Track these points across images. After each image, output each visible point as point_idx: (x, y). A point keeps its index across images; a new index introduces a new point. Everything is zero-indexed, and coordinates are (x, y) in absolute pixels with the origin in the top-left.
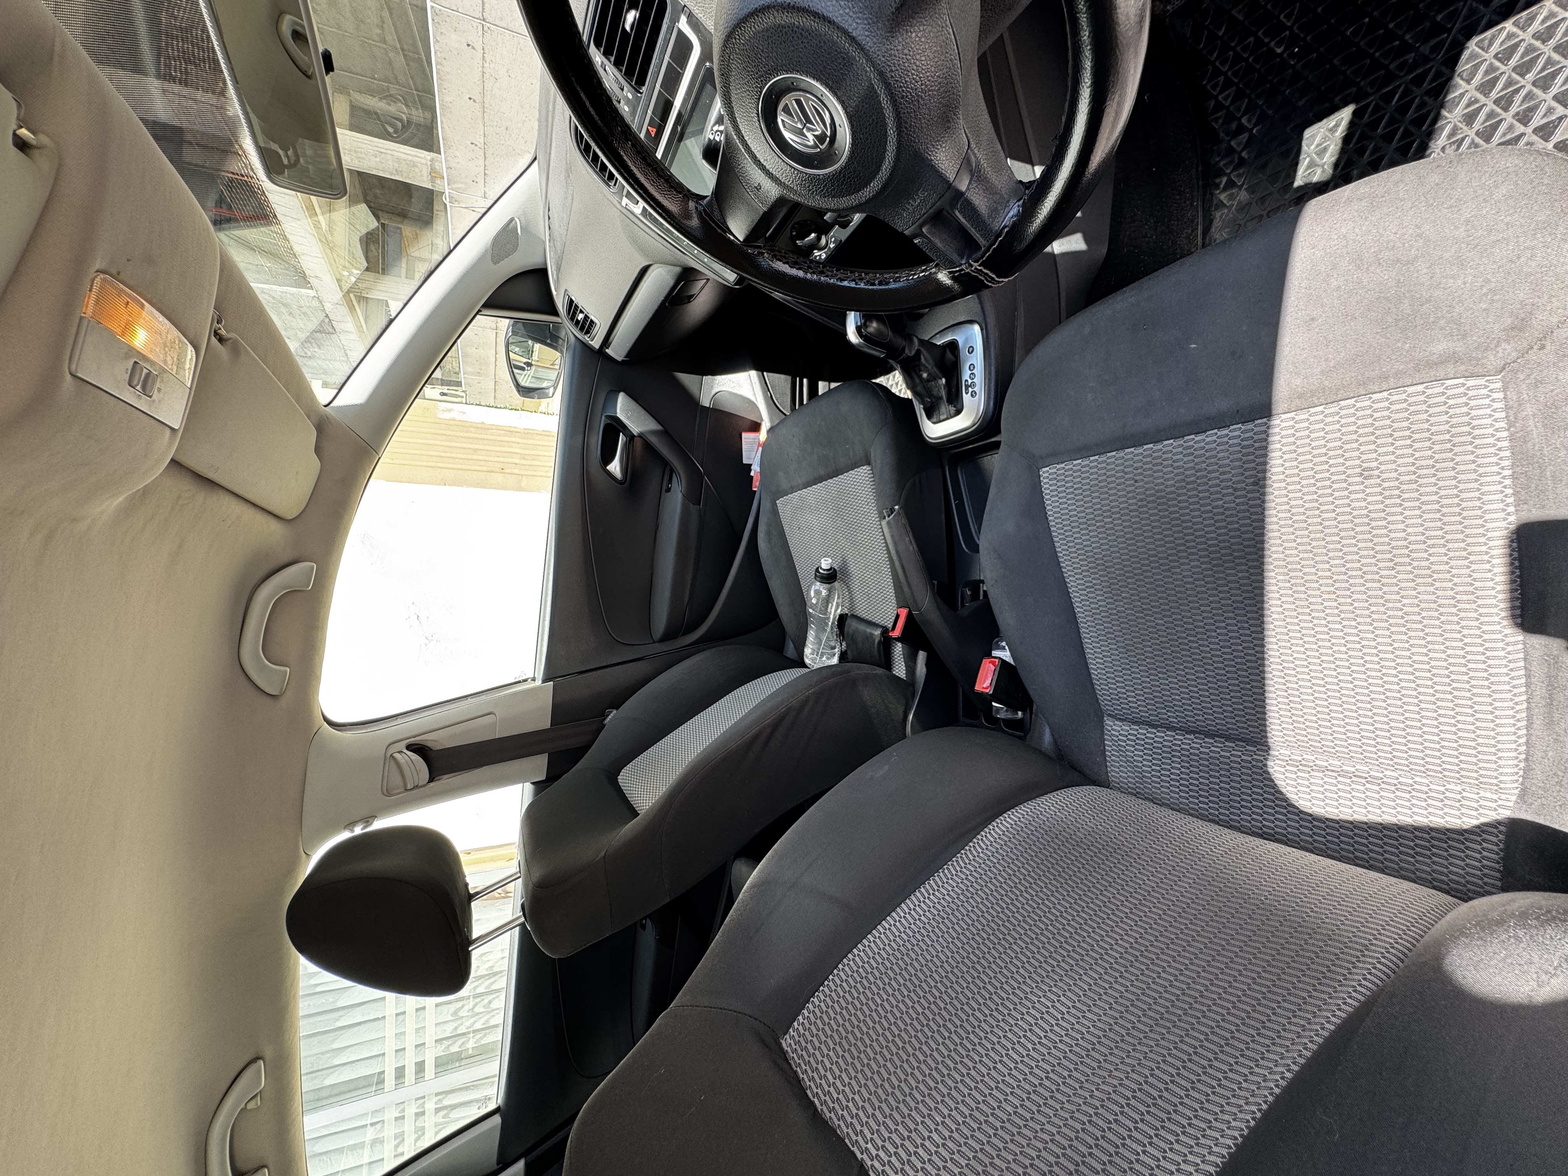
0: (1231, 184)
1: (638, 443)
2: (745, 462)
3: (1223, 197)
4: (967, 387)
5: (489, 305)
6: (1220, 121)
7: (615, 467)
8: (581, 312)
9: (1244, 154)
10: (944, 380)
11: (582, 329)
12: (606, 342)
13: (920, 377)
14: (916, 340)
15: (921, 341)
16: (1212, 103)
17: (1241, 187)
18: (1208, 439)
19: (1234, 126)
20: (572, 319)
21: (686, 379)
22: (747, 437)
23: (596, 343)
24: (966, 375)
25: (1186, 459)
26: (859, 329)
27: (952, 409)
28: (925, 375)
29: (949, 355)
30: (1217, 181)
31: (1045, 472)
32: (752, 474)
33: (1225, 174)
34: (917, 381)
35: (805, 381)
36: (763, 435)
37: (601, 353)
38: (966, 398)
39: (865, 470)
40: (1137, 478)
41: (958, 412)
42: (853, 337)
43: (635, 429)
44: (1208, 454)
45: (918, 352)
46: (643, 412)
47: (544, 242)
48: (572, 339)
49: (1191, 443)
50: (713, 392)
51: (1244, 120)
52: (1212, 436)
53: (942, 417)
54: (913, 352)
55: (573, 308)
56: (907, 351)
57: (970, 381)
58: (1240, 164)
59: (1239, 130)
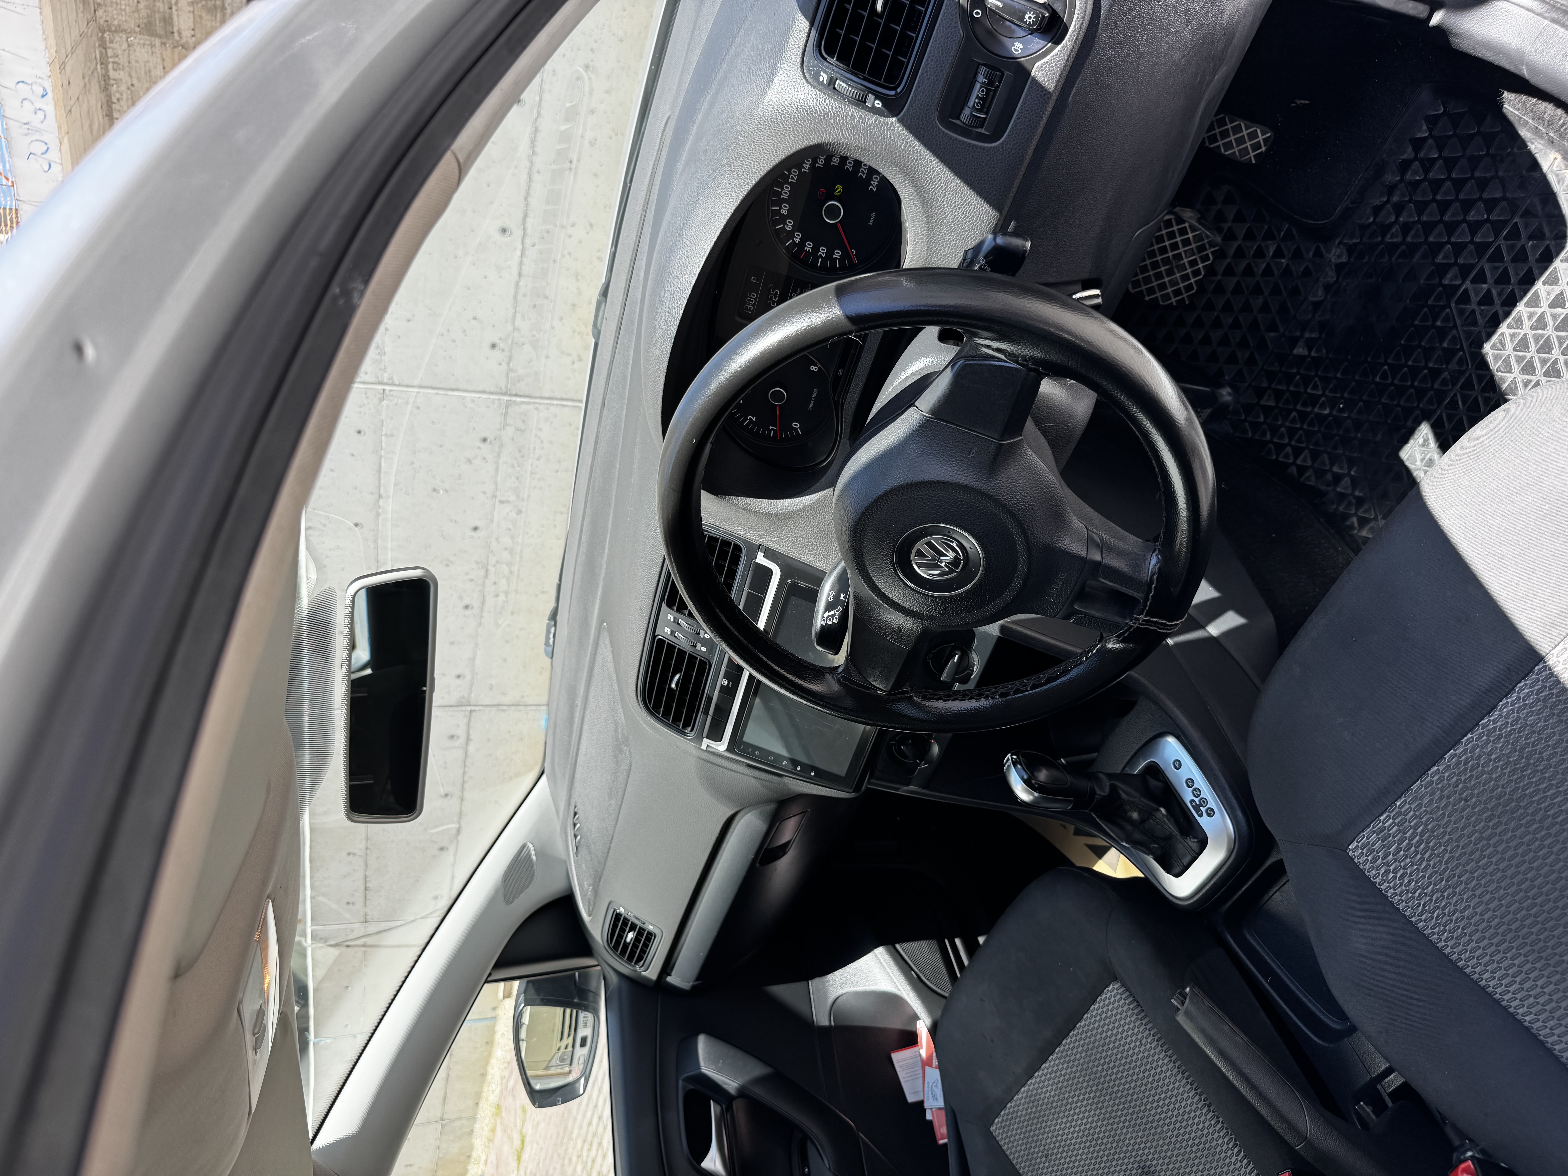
0: (1363, 522)
1: (739, 1107)
2: (911, 1098)
3: (1364, 533)
4: (1197, 808)
5: (501, 964)
6: (1313, 478)
7: (713, 1161)
8: (633, 927)
9: (1357, 493)
10: (1163, 810)
11: (630, 959)
12: (668, 966)
13: (1130, 821)
14: (1101, 776)
15: (1110, 776)
16: (1294, 469)
17: (1376, 519)
18: (1504, 712)
19: (1329, 477)
20: (615, 948)
21: (785, 992)
22: (900, 1058)
23: (651, 972)
24: (1188, 796)
25: (1499, 745)
26: (1027, 782)
27: (1193, 843)
28: (1135, 815)
29: (1153, 783)
30: (1348, 523)
31: (1355, 849)
32: (929, 1116)
33: (1352, 515)
34: (1129, 827)
35: (958, 941)
36: (925, 1046)
37: (660, 985)
38: (1204, 821)
39: (1113, 991)
40: (1464, 796)
41: (1203, 843)
42: (1022, 793)
43: (730, 1084)
44: (1517, 727)
45: (1113, 788)
46: (740, 1054)
47: (565, 864)
48: (613, 978)
49: (1491, 726)
50: (829, 1000)
51: (1336, 469)
52: (1505, 706)
53: (1186, 861)
54: (1107, 790)
55: (619, 924)
56: (1098, 791)
57: (1197, 800)
58: (1360, 502)
59: (1337, 478)
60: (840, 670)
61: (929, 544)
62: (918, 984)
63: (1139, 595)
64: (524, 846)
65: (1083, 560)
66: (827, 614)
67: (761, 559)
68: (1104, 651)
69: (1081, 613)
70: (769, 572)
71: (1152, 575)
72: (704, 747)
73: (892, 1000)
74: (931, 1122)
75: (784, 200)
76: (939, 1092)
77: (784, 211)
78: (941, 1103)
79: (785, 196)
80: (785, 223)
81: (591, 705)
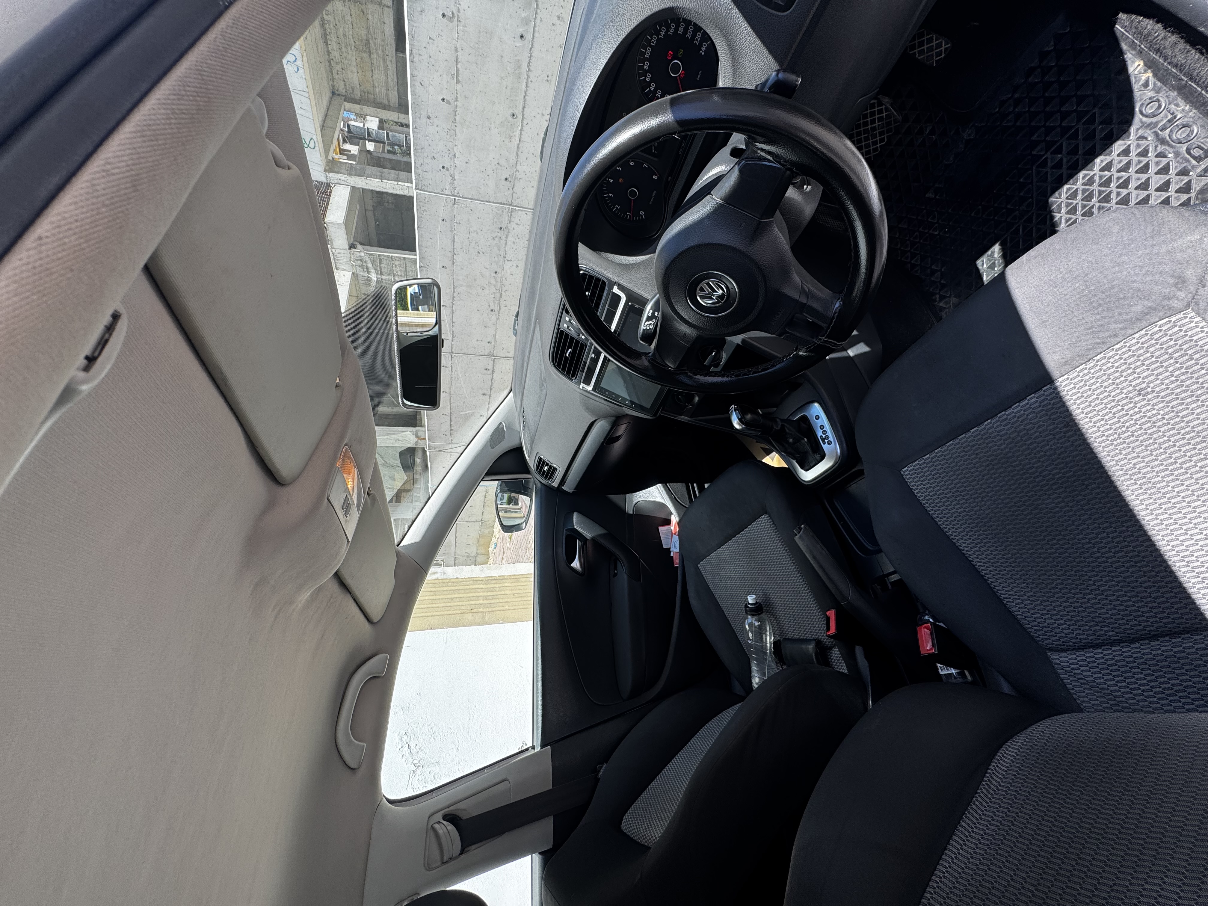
0: (942, 298)
1: (589, 544)
2: (665, 547)
3: (941, 304)
4: (823, 440)
5: (488, 474)
6: (919, 272)
7: (576, 564)
8: (547, 465)
9: (943, 282)
10: (806, 439)
11: (546, 477)
12: (563, 482)
13: (788, 442)
14: (778, 420)
15: (782, 420)
16: (909, 265)
17: (950, 297)
18: (1015, 411)
19: (929, 271)
20: (540, 472)
21: (614, 498)
22: (662, 529)
23: (555, 484)
24: (819, 433)
25: (1006, 428)
26: (741, 420)
27: (818, 457)
28: (791, 440)
29: (803, 425)
30: (934, 298)
31: (905, 471)
32: (672, 555)
33: (936, 294)
34: (787, 446)
35: (695, 485)
36: (674, 526)
37: (559, 489)
38: (825, 447)
39: (764, 518)
40: (977, 452)
41: (823, 457)
42: (737, 425)
43: (587, 534)
44: (1020, 420)
45: (783, 426)
46: (591, 522)
47: (519, 433)
48: (539, 485)
49: (1005, 417)
50: (634, 503)
51: (933, 267)
52: (1017, 408)
53: (812, 465)
54: (779, 427)
55: (541, 463)
56: (775, 427)
57: (824, 436)
58: (943, 286)
59: (933, 272)
60: (650, 355)
61: (708, 284)
62: (674, 501)
63: (824, 325)
64: (501, 423)
65: (797, 301)
66: (647, 323)
67: (616, 290)
68: (797, 356)
69: (789, 333)
70: (619, 298)
71: (835, 313)
72: (581, 387)
73: (662, 506)
74: (672, 557)
75: (647, 59)
76: (677, 545)
77: (646, 67)
78: (678, 550)
79: (647, 56)
80: (646, 76)
81: (531, 362)
